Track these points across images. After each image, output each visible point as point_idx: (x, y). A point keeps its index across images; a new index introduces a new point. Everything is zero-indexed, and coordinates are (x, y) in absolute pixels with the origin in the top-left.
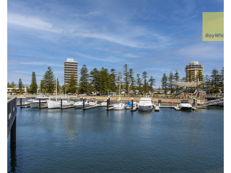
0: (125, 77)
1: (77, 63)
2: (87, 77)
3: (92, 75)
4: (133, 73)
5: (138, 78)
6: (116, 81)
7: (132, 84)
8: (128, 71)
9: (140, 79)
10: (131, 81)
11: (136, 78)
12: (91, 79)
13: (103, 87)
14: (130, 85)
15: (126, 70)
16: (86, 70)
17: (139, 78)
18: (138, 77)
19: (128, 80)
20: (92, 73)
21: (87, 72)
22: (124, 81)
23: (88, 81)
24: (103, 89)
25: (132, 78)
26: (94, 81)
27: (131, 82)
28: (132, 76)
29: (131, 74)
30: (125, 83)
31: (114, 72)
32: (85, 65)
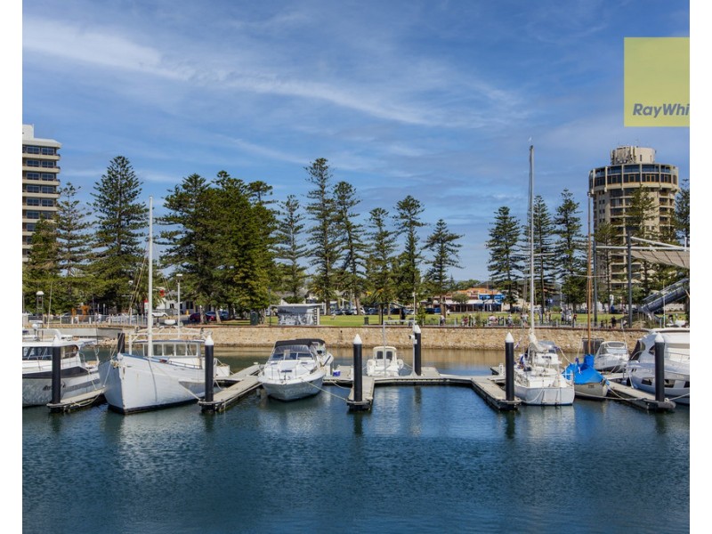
0: (318, 224)
1: (53, 150)
2: (135, 226)
3: (178, 214)
4: (352, 203)
5: (377, 230)
6: (279, 246)
7: (348, 260)
8: (330, 194)
9: (386, 234)
10: (345, 244)
11: (369, 230)
12: (170, 236)
13: (243, 279)
14: (339, 264)
15: (318, 188)
16: (129, 184)
17: (384, 229)
18: (380, 224)
19: (330, 240)
20: (177, 202)
21: (134, 194)
22: (310, 247)
23: (140, 246)
24: (245, 286)
25: (349, 227)
26: (186, 242)
27: (343, 249)
28: (350, 220)
29: (340, 208)
30: (317, 254)
31: (264, 199)
32: (122, 161)
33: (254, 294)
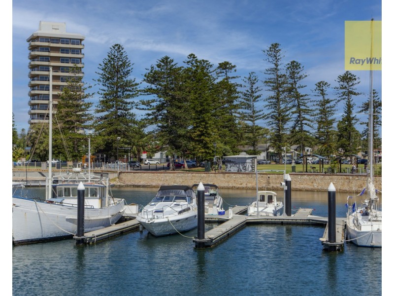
0: (273, 94)
1: (79, 41)
2: (128, 96)
3: (153, 86)
4: (300, 78)
5: (321, 98)
6: (240, 110)
7: (297, 121)
8: (283, 69)
9: (328, 102)
10: (294, 109)
12: (148, 103)
13: (200, 136)
14: (289, 125)
15: (273, 66)
16: (124, 64)
17: (326, 98)
18: (323, 94)
19: (282, 106)
21: (128, 73)
22: (267, 112)
23: (131, 111)
24: (201, 141)
25: (298, 96)
26: (159, 108)
27: (293, 113)
28: (298, 90)
29: (292, 81)
30: (272, 117)
31: (230, 75)
32: (118, 47)
33: (208, 148)
